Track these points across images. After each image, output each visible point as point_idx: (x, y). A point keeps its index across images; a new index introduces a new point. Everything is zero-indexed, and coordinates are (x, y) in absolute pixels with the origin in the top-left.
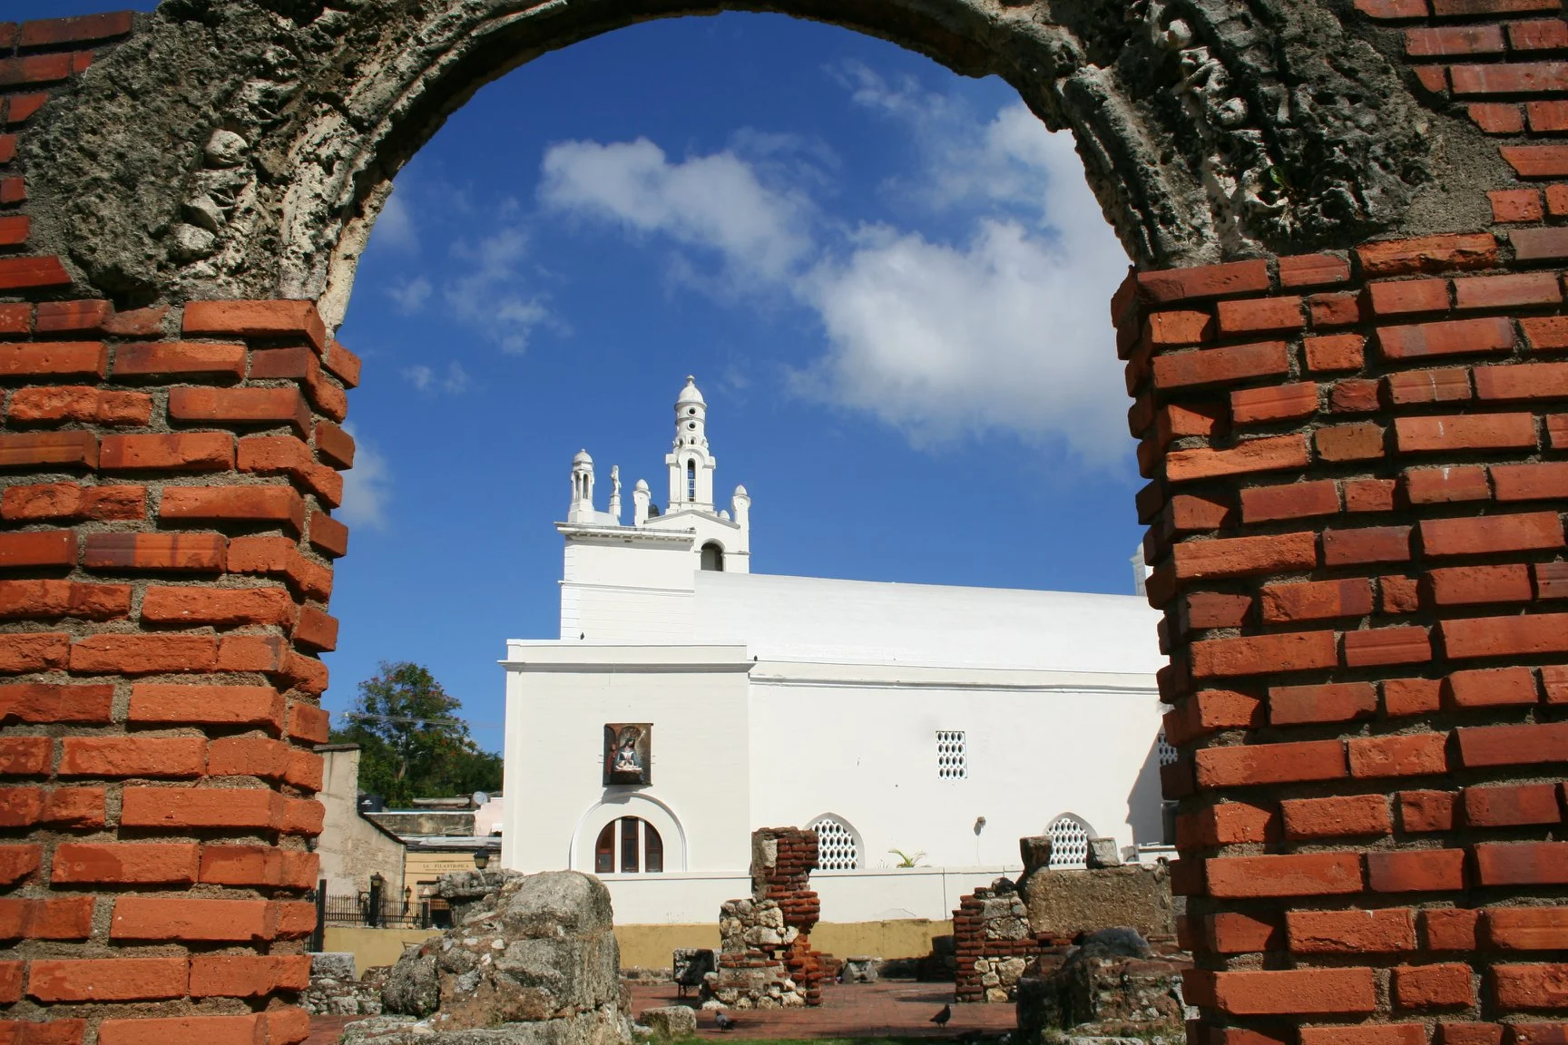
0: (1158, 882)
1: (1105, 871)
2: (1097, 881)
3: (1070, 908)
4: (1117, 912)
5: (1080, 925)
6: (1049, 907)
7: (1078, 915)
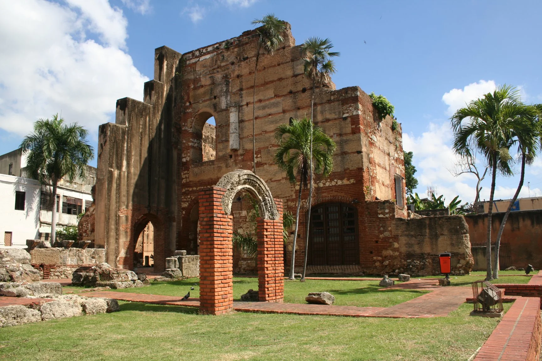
0: (60, 252)
1: (48, 249)
2: (47, 251)
3: (40, 258)
4: (51, 259)
5: (42, 262)
6: (35, 257)
7: (42, 259)
